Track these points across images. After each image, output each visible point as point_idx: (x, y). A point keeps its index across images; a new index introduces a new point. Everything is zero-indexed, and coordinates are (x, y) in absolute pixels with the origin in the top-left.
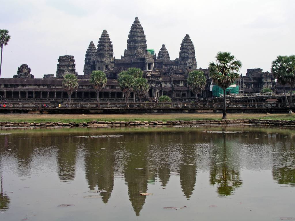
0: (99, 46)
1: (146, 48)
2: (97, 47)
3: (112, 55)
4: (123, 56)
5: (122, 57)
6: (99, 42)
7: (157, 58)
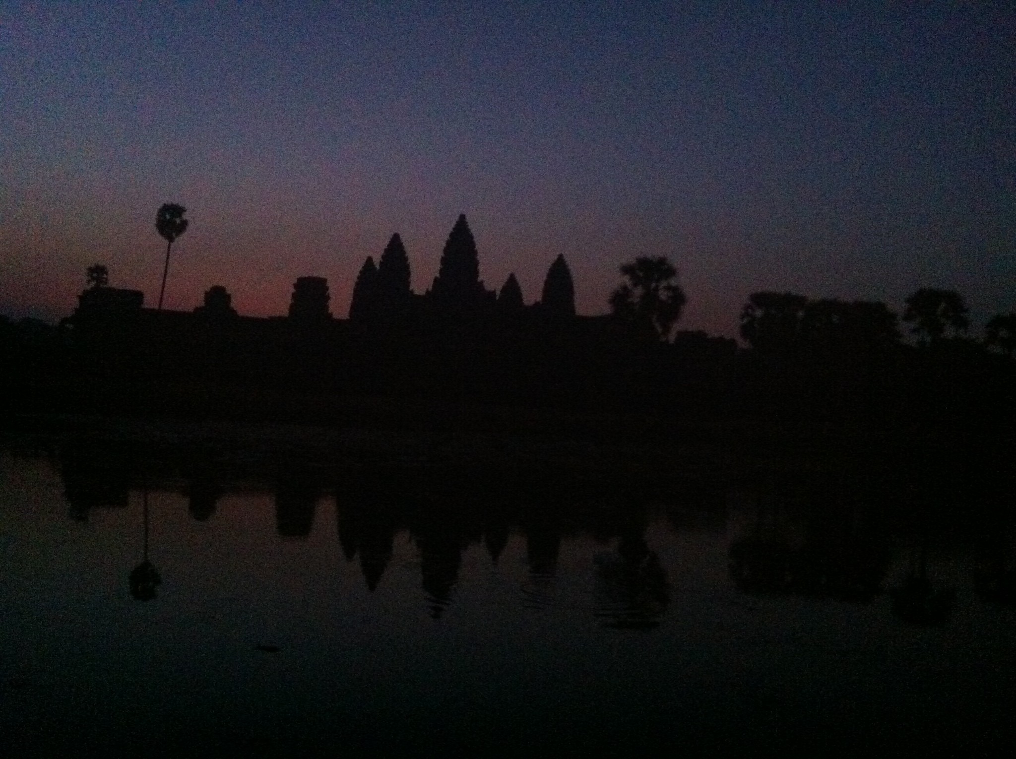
0: (381, 263)
1: (478, 276)
2: (378, 267)
3: (408, 284)
4: (430, 288)
5: (427, 292)
6: (383, 257)
7: (497, 298)
